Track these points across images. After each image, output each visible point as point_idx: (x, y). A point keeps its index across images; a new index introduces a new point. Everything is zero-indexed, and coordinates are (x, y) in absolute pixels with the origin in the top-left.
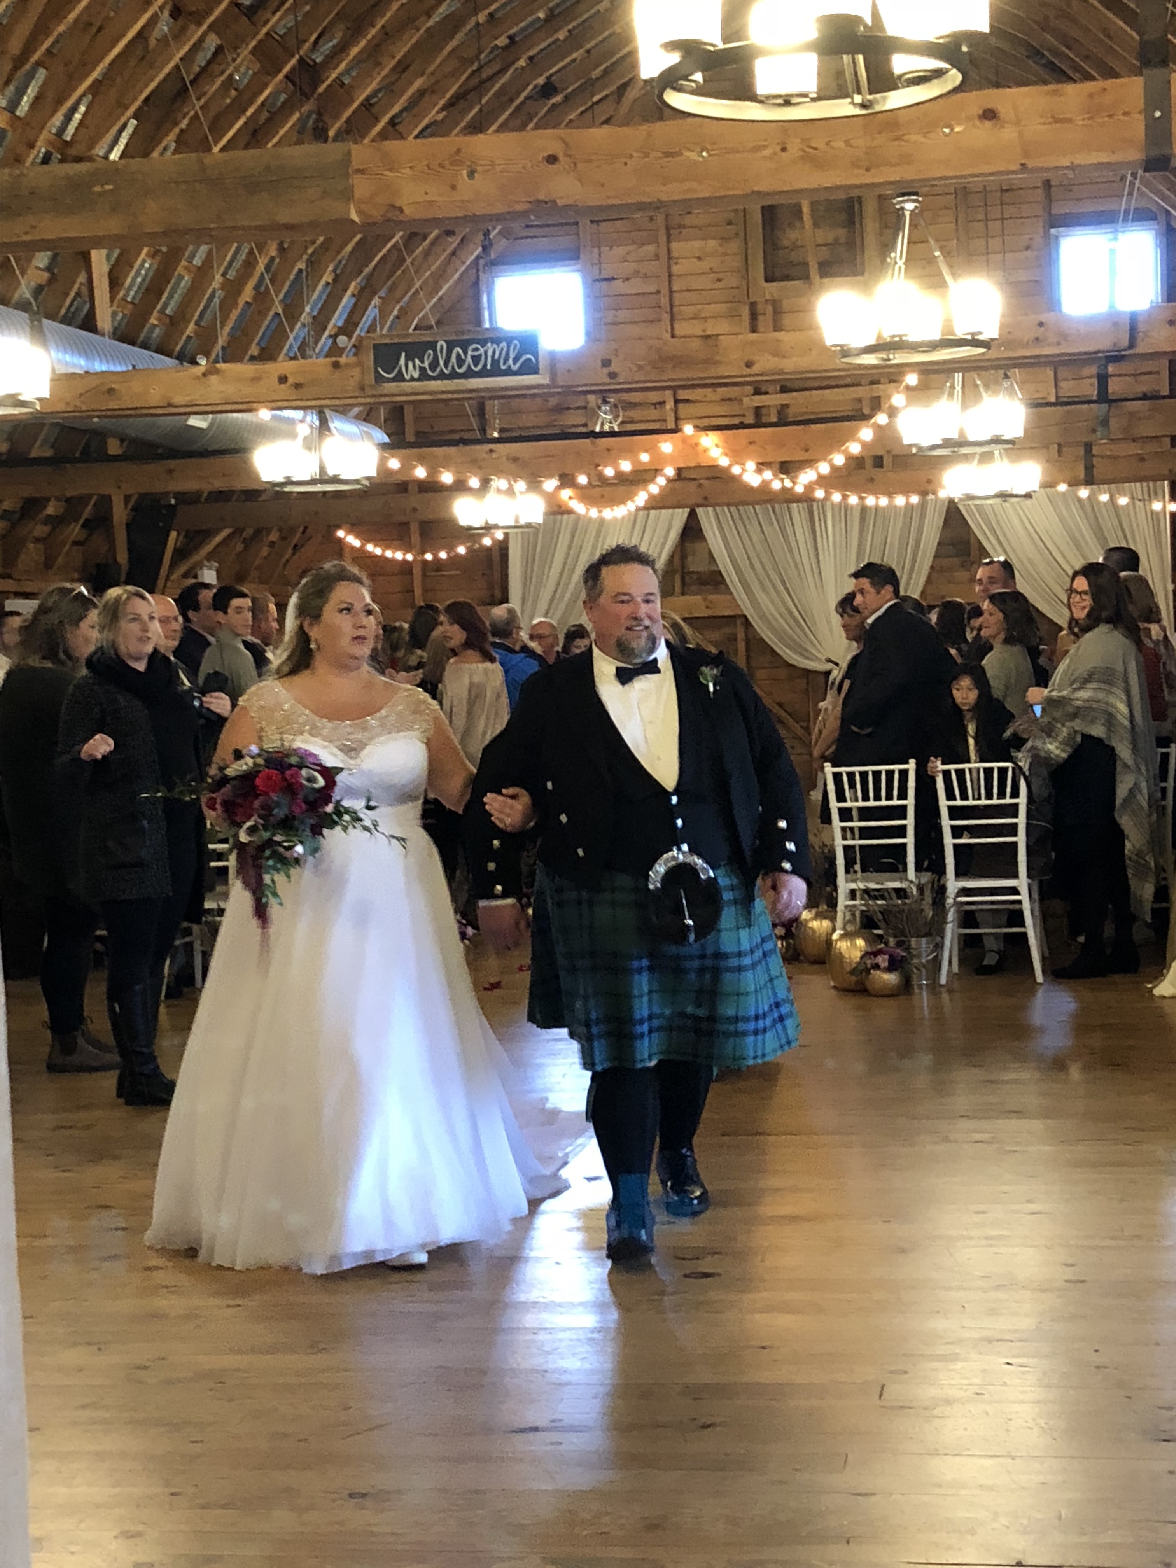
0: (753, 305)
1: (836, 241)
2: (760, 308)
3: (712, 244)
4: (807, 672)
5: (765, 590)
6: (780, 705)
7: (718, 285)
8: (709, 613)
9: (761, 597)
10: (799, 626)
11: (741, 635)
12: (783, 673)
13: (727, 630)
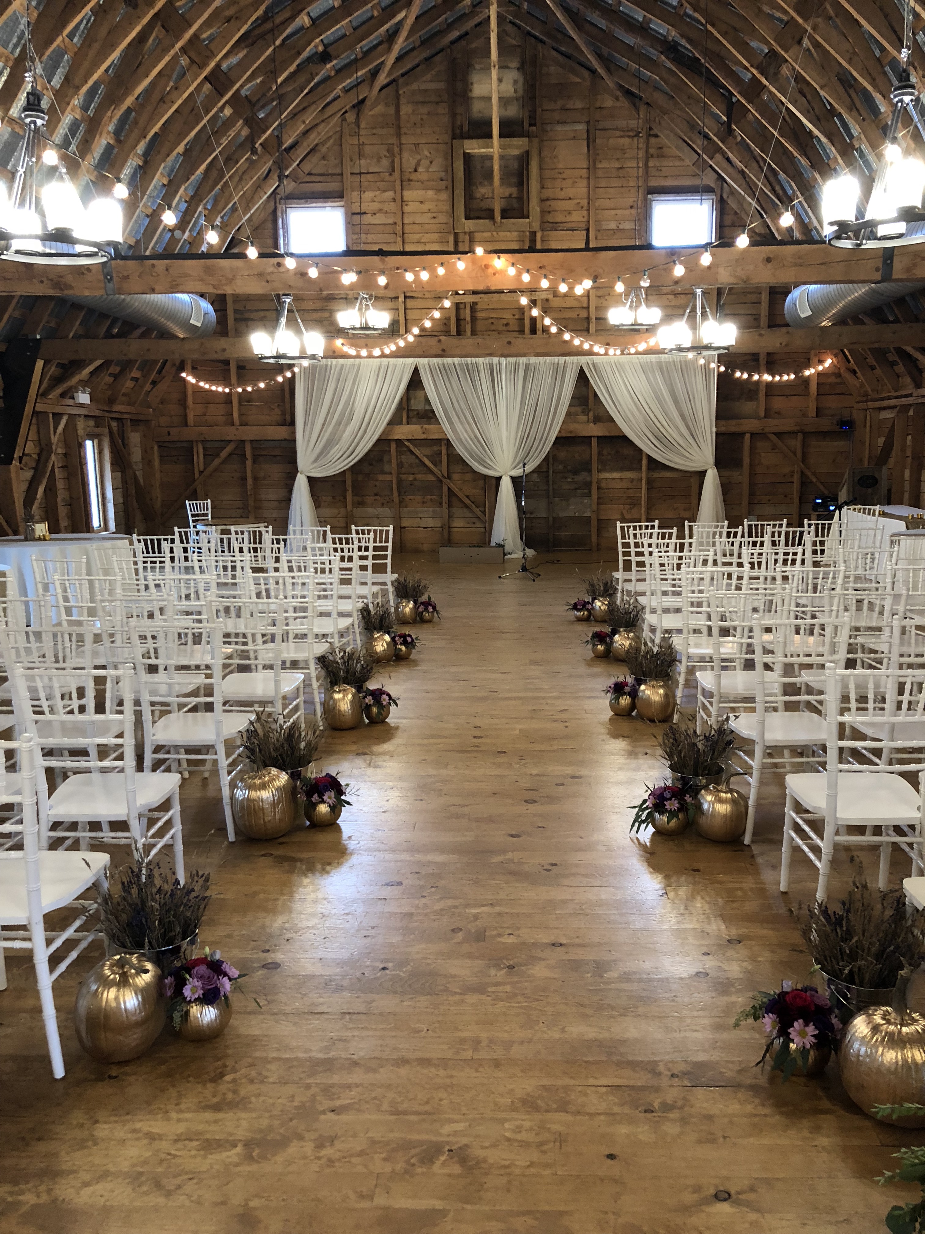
0: (456, 235)
1: (510, 196)
2: (461, 237)
3: (430, 193)
4: (485, 477)
5: (462, 423)
6: (467, 497)
7: (432, 221)
8: (423, 436)
9: (459, 427)
10: (482, 446)
11: (444, 452)
12: (468, 476)
13: (436, 448)
